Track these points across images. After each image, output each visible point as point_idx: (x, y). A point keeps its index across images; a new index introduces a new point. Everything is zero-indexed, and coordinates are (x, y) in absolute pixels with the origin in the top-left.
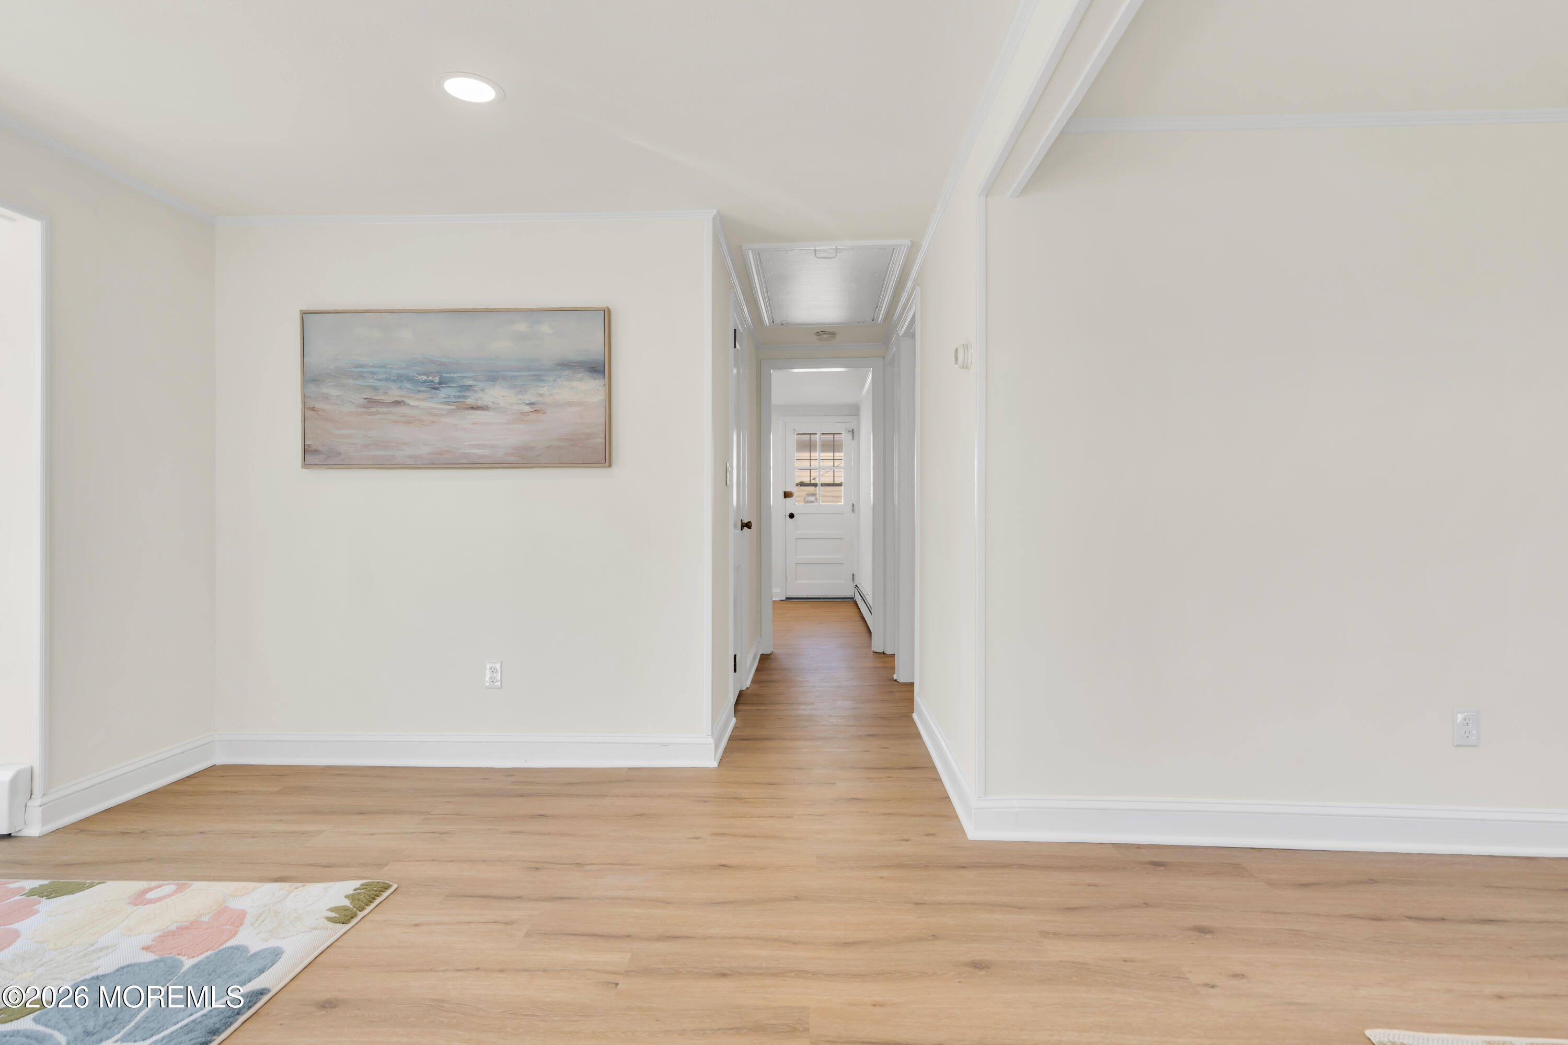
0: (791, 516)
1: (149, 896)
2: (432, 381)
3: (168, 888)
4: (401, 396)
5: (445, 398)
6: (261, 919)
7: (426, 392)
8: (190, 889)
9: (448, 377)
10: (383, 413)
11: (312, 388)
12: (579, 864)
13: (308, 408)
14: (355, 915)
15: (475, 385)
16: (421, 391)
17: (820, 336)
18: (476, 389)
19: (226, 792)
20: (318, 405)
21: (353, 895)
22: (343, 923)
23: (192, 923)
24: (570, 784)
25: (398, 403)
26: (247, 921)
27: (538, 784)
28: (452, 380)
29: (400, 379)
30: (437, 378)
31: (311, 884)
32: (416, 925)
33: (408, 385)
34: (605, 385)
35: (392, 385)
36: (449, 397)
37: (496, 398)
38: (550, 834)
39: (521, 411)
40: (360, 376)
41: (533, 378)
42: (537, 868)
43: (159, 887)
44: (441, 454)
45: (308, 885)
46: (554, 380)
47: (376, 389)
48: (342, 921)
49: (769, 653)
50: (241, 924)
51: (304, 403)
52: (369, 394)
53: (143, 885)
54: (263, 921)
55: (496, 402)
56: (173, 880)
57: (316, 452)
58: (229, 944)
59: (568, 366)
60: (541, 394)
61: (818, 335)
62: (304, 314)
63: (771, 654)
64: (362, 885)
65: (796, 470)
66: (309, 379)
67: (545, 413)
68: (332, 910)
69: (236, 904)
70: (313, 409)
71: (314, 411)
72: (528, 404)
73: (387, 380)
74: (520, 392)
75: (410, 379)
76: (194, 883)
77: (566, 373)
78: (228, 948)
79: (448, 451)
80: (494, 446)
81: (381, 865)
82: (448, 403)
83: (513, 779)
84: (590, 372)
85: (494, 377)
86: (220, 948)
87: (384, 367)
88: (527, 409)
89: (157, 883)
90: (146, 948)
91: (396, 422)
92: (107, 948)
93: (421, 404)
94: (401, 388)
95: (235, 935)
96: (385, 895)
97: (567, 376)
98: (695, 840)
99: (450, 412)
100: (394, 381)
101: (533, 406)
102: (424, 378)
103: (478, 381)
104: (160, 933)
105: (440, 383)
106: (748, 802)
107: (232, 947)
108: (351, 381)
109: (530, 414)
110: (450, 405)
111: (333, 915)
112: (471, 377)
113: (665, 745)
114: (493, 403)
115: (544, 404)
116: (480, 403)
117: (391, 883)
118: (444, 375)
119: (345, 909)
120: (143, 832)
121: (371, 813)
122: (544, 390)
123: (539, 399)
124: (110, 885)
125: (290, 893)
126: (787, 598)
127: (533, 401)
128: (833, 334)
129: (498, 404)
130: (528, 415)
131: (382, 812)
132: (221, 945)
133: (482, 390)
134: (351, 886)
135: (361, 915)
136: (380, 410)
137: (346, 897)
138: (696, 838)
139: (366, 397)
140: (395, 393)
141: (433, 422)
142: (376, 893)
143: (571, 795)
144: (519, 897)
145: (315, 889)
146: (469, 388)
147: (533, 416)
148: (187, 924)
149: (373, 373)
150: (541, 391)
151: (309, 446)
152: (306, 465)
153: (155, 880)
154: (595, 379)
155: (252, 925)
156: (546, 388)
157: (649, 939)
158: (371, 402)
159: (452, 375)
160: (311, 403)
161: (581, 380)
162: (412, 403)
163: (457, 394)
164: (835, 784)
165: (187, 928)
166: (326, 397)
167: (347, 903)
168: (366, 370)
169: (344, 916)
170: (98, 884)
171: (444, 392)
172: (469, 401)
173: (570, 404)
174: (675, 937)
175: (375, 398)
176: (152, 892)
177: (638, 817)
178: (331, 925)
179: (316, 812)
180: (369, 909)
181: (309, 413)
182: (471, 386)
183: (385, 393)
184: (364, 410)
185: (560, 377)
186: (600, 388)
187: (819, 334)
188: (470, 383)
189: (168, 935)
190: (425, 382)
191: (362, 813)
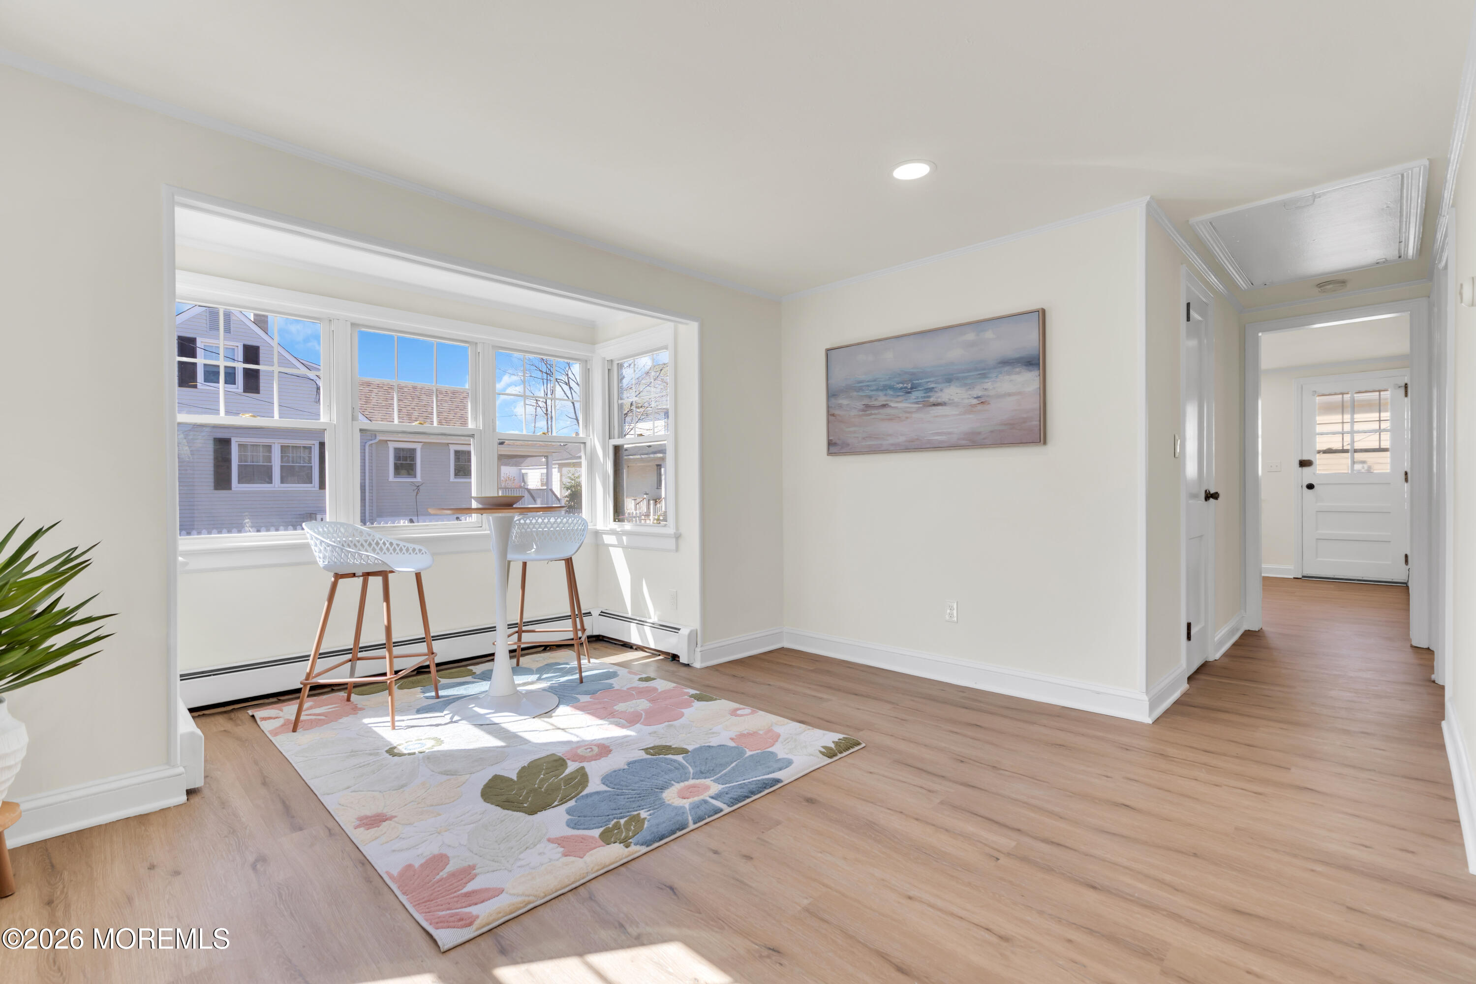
0: (1310, 487)
1: (739, 712)
2: (906, 388)
3: (748, 710)
4: (886, 401)
5: (915, 399)
6: (787, 741)
7: (902, 396)
8: (757, 714)
9: (917, 383)
10: (875, 414)
11: (833, 400)
12: (995, 767)
13: (831, 415)
14: (835, 755)
15: (936, 387)
16: (898, 396)
17: (1322, 288)
18: (935, 390)
19: (786, 664)
20: (837, 412)
21: (837, 742)
22: (828, 757)
23: (754, 733)
24: (1008, 708)
25: (884, 406)
26: (780, 739)
27: (981, 702)
28: (920, 385)
29: (885, 388)
30: (910, 385)
31: (817, 729)
32: (871, 773)
33: (890, 392)
34: (1039, 375)
35: (880, 393)
36: (917, 398)
37: (951, 395)
38: (979, 740)
39: (969, 404)
40: (860, 389)
41: (979, 376)
42: (962, 761)
43: (744, 709)
44: (912, 442)
45: (815, 729)
46: (996, 376)
47: (870, 397)
48: (828, 755)
49: (1257, 630)
50: (777, 741)
51: (828, 411)
52: (866, 401)
53: (736, 705)
54: (788, 743)
55: (952, 399)
56: (751, 707)
57: (835, 444)
58: (769, 750)
59: (1008, 363)
60: (986, 389)
61: (1320, 287)
62: (828, 350)
63: (1259, 631)
64: (844, 738)
65: (1317, 436)
66: (831, 394)
67: (989, 404)
68: (824, 747)
69: (777, 729)
70: (833, 415)
71: (834, 416)
72: (975, 398)
73: (877, 390)
74: (970, 388)
75: (891, 388)
76: (759, 711)
77: (1006, 369)
78: (768, 752)
79: (917, 439)
80: (950, 433)
81: (860, 730)
82: (917, 403)
83: (964, 695)
84: (1026, 365)
85: (949, 380)
86: (765, 750)
87: (875, 381)
88: (975, 401)
89: (744, 707)
90: (732, 739)
91: (883, 420)
92: (716, 733)
93: (900, 405)
94: (886, 395)
95: (773, 745)
96: (857, 748)
97: (1007, 371)
98: (1106, 778)
99: (919, 409)
100: (882, 390)
101: (979, 399)
102: (901, 385)
103: (938, 384)
104: (739, 733)
105: (911, 388)
106: (1173, 761)
107: (770, 752)
108: (855, 394)
109: (978, 405)
110: (919, 404)
111: (823, 750)
112: (933, 381)
113: (1098, 693)
114: (950, 399)
115: (988, 396)
116: (939, 400)
117: (861, 742)
118: (915, 382)
119: (830, 749)
120: (742, 677)
121: (862, 696)
122: (988, 385)
123: (985, 393)
124: (723, 701)
125: (804, 732)
126: (1303, 577)
127: (979, 395)
128: (1343, 282)
129: (953, 400)
130: (976, 407)
131: (868, 697)
132: (765, 749)
133: (941, 390)
134: (837, 737)
135: (840, 756)
136: (873, 412)
137: (833, 742)
138: (1107, 777)
139: (864, 403)
140: (882, 399)
141: (907, 418)
142: (851, 745)
143: (1002, 716)
144: (943, 777)
145: (818, 732)
146: (931, 390)
147: (979, 407)
148: (752, 732)
149: (868, 386)
150: (986, 386)
151: (831, 440)
152: (829, 453)
153: (742, 704)
154: (1031, 371)
155: (782, 743)
156: (990, 383)
157: (1036, 838)
158: (867, 406)
159: (920, 381)
160: (832, 411)
161: (1019, 373)
162: (893, 405)
163: (924, 395)
164: (1289, 769)
165: (751, 734)
166: (840, 406)
167: (833, 746)
168: (864, 384)
169: (829, 753)
170: (719, 699)
171: (915, 394)
172: (932, 400)
173: (1010, 395)
174: (1059, 845)
175: (869, 404)
176: (740, 711)
177: (1057, 746)
178: (821, 756)
179: (830, 688)
180: (845, 754)
181: (831, 418)
182: (933, 388)
183: (876, 400)
184: (863, 413)
185: (1001, 373)
186: (1036, 378)
187: (1320, 285)
188: (932, 385)
189: (742, 736)
190: (901, 388)
191: (856, 695)
